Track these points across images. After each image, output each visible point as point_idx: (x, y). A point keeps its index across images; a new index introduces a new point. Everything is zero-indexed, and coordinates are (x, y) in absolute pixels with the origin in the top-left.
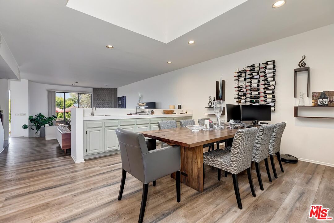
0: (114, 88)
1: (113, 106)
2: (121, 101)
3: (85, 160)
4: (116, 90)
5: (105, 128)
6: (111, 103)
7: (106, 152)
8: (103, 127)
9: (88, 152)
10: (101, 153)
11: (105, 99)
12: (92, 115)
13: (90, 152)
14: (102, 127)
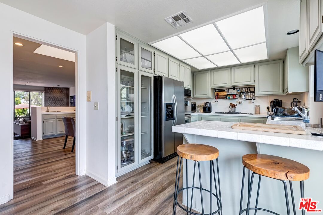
0: (67, 88)
1: (65, 103)
2: (73, 99)
3: (43, 139)
4: (68, 89)
5: (57, 119)
6: (63, 101)
7: (57, 135)
8: (56, 118)
9: (45, 134)
10: (54, 135)
11: (57, 97)
12: (47, 111)
13: (46, 134)
14: (54, 119)
